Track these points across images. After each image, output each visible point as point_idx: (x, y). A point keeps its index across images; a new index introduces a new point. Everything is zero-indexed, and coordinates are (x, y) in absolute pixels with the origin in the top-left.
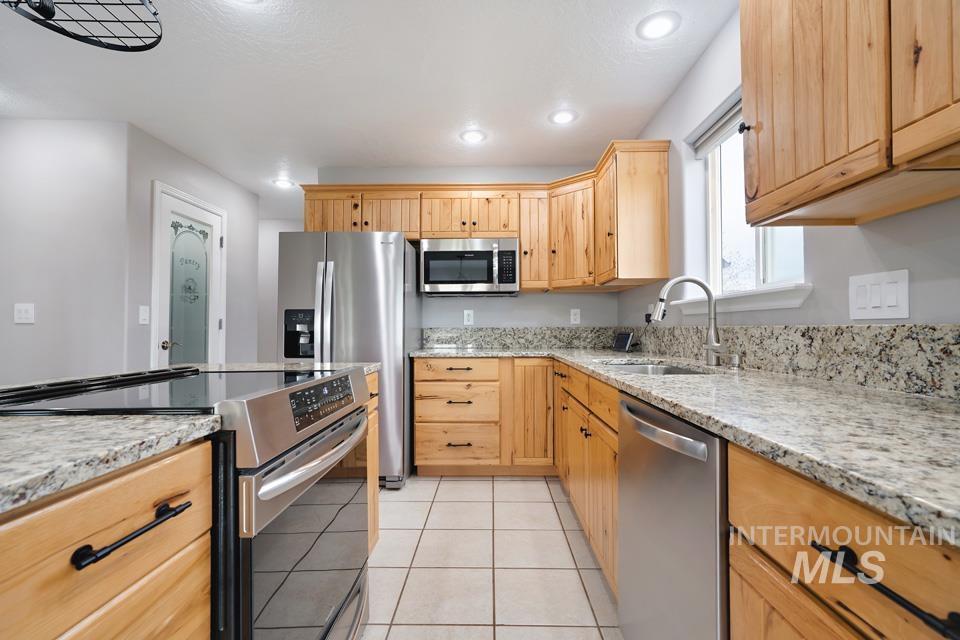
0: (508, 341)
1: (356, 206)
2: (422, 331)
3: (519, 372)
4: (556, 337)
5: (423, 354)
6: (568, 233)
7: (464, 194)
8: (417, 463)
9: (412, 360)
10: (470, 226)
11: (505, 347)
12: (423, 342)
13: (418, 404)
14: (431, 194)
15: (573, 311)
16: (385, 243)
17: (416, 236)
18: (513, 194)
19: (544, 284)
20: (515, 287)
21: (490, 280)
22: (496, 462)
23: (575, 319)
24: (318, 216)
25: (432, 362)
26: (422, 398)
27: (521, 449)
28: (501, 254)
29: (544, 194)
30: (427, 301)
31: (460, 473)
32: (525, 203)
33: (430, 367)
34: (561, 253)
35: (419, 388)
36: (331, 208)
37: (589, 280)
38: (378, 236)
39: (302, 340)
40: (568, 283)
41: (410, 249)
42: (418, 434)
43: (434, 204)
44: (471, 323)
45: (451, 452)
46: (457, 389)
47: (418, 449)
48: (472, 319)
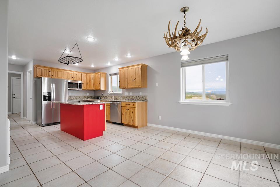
0: (77, 98)
1: (50, 71)
4: (85, 97)
6: (90, 81)
7: (72, 72)
11: (77, 99)
14: (66, 71)
19: (86, 89)
20: (81, 89)
21: (77, 88)
23: (88, 94)
24: (40, 72)
28: (79, 83)
29: (85, 74)
32: (82, 75)
34: (89, 84)
36: (43, 71)
37: (94, 89)
40: (90, 89)
43: (66, 73)
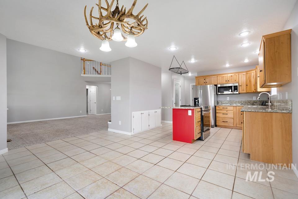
1: (205, 79)
2: (218, 101)
3: (238, 109)
4: (249, 103)
5: (218, 105)
6: (250, 81)
7: (226, 75)
8: (217, 124)
9: (216, 106)
10: (228, 81)
12: (218, 103)
13: (217, 114)
14: (219, 76)
15: (254, 97)
16: (210, 87)
17: (216, 84)
18: (238, 74)
19: (245, 92)
20: (237, 93)
21: (232, 91)
22: (233, 125)
23: (254, 99)
24: (198, 82)
25: (219, 107)
26: (217, 113)
27: (238, 124)
28: (234, 86)
29: (245, 73)
30: (218, 95)
31: (225, 127)
32: (240, 76)
33: (219, 108)
34: (248, 85)
35: (217, 111)
36: (200, 80)
37: (255, 91)
38: (209, 86)
39: (197, 103)
40: (250, 91)
41: (215, 87)
42: (217, 119)
43: (220, 78)
44: (229, 100)
45: (223, 123)
46: (225, 112)
47: (217, 122)
48: (229, 99)
